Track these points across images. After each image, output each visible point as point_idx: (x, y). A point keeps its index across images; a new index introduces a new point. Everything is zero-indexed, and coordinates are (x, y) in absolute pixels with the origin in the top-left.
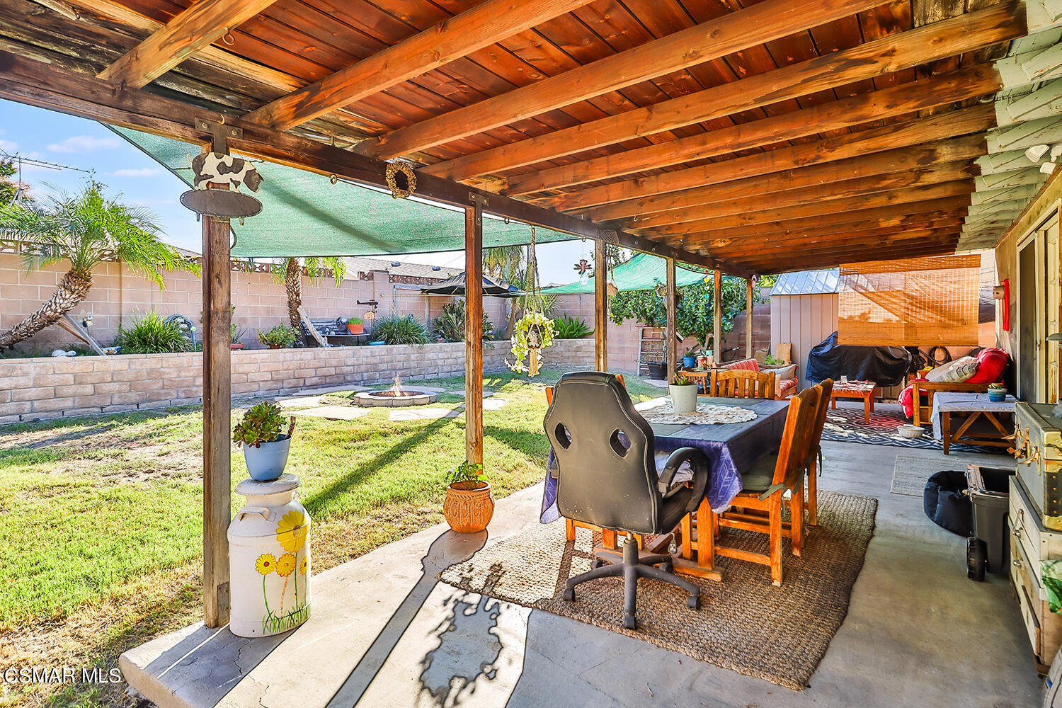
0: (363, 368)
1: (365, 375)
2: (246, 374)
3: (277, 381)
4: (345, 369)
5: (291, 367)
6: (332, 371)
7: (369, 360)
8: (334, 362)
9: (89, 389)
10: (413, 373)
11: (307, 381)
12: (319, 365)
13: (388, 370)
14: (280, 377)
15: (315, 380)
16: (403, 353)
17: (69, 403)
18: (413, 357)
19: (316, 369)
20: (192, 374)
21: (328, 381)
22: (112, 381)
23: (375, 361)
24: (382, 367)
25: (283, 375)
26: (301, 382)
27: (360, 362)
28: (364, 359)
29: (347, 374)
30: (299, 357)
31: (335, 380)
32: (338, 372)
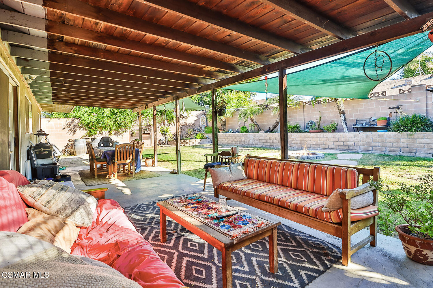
0: (360, 144)
1: (362, 148)
2: (307, 141)
3: (317, 145)
4: (349, 143)
5: (323, 140)
6: (342, 144)
7: (364, 140)
8: (343, 139)
9: (271, 141)
10: (402, 150)
11: (329, 146)
12: (334, 140)
13: (379, 146)
14: (318, 143)
15: (333, 147)
16: (392, 138)
17: (268, 144)
18: (402, 140)
19: (333, 142)
20: (291, 139)
21: (339, 147)
22: (275, 140)
23: (369, 141)
24: (373, 144)
25: (319, 143)
26: (327, 147)
27: (359, 140)
28: (361, 139)
29: (351, 146)
30: (326, 136)
31: (343, 147)
32: (345, 144)
